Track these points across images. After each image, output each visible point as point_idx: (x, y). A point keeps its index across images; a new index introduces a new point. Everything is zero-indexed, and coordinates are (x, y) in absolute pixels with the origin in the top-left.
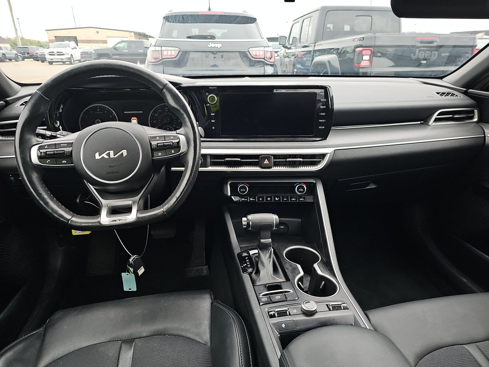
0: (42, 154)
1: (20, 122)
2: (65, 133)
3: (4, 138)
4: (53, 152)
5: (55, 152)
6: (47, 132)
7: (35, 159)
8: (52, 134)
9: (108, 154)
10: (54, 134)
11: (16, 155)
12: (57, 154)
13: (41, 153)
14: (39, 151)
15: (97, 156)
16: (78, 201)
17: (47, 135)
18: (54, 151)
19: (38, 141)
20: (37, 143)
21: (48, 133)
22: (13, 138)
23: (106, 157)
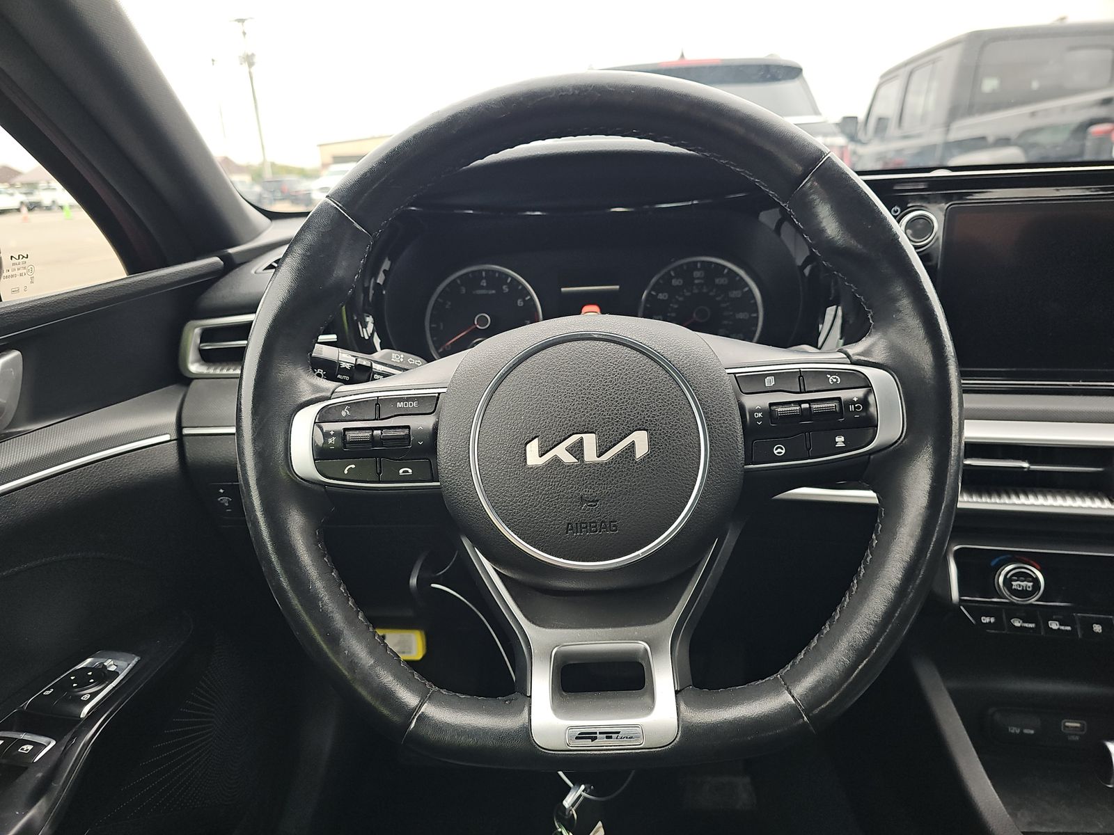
0: (330, 441)
1: (260, 322)
2: (397, 357)
3: (211, 371)
4: (367, 434)
5: (377, 432)
6: (344, 355)
7: (302, 459)
8: (359, 362)
9: (577, 450)
10: (364, 360)
11: (239, 427)
12: (382, 441)
13: (326, 435)
14: (321, 428)
15: (533, 456)
16: (413, 581)
17: (343, 365)
18: (373, 429)
19: (317, 389)
20: (313, 396)
21: (346, 358)
22: (238, 372)
23: (568, 459)
